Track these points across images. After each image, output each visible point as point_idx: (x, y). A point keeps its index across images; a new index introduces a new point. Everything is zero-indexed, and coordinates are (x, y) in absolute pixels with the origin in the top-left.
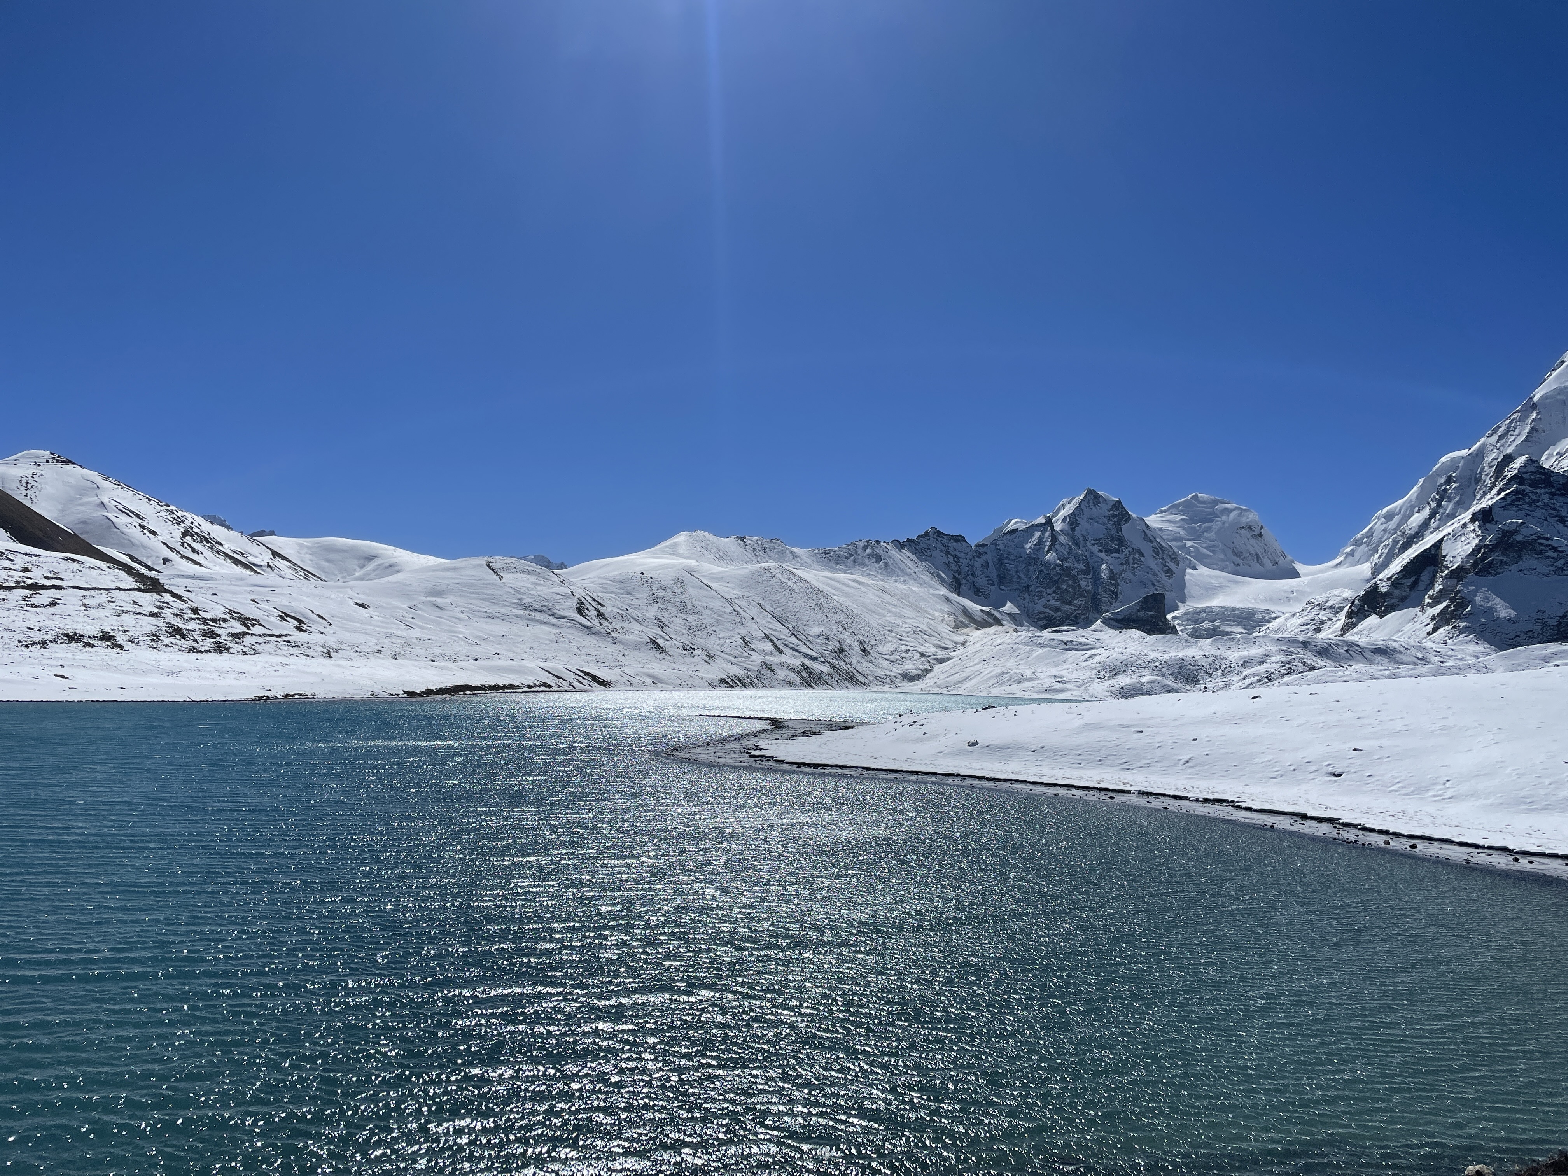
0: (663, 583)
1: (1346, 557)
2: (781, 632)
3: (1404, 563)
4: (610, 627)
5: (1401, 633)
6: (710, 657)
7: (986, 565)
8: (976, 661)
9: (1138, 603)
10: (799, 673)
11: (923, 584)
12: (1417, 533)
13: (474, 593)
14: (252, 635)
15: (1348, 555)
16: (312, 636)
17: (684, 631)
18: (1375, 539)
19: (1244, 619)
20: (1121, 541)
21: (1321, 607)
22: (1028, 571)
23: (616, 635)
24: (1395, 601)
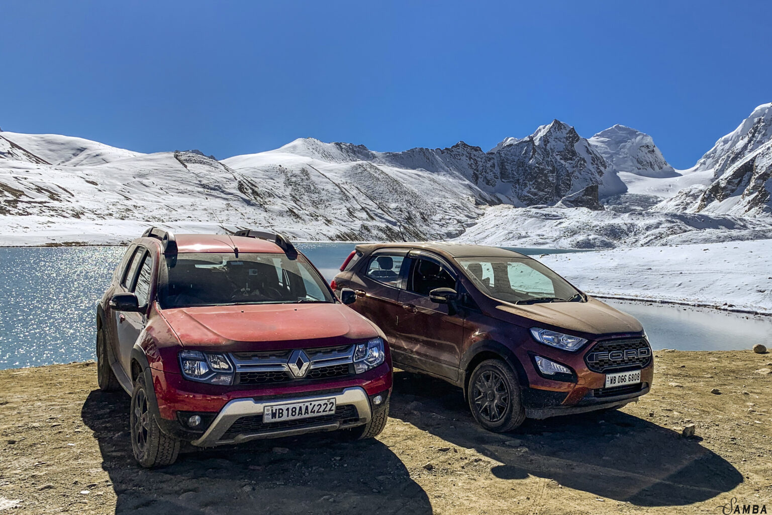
0: (294, 172)
1: (701, 165)
2: (372, 205)
3: (735, 170)
4: (262, 200)
5: (731, 211)
6: (329, 221)
7: (493, 166)
8: (492, 226)
9: (582, 191)
10: (385, 233)
11: (455, 177)
12: (740, 152)
13: (168, 176)
14: (22, 202)
15: (701, 164)
16: (62, 203)
17: (310, 204)
18: (717, 155)
19: (642, 201)
20: (574, 153)
21: (687, 195)
22: (518, 170)
23: (266, 206)
24: (729, 192)
